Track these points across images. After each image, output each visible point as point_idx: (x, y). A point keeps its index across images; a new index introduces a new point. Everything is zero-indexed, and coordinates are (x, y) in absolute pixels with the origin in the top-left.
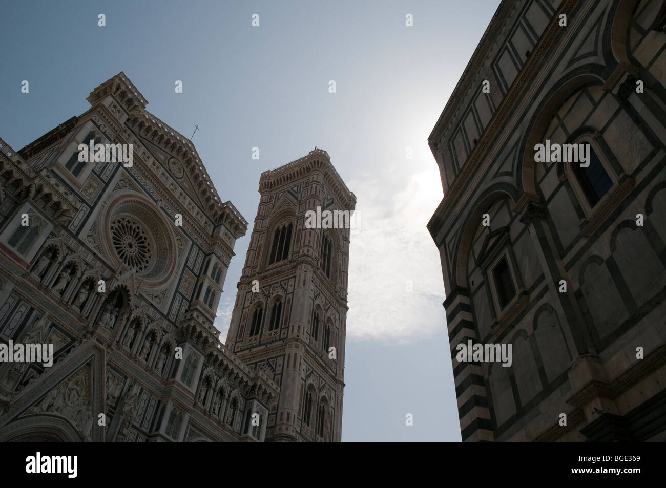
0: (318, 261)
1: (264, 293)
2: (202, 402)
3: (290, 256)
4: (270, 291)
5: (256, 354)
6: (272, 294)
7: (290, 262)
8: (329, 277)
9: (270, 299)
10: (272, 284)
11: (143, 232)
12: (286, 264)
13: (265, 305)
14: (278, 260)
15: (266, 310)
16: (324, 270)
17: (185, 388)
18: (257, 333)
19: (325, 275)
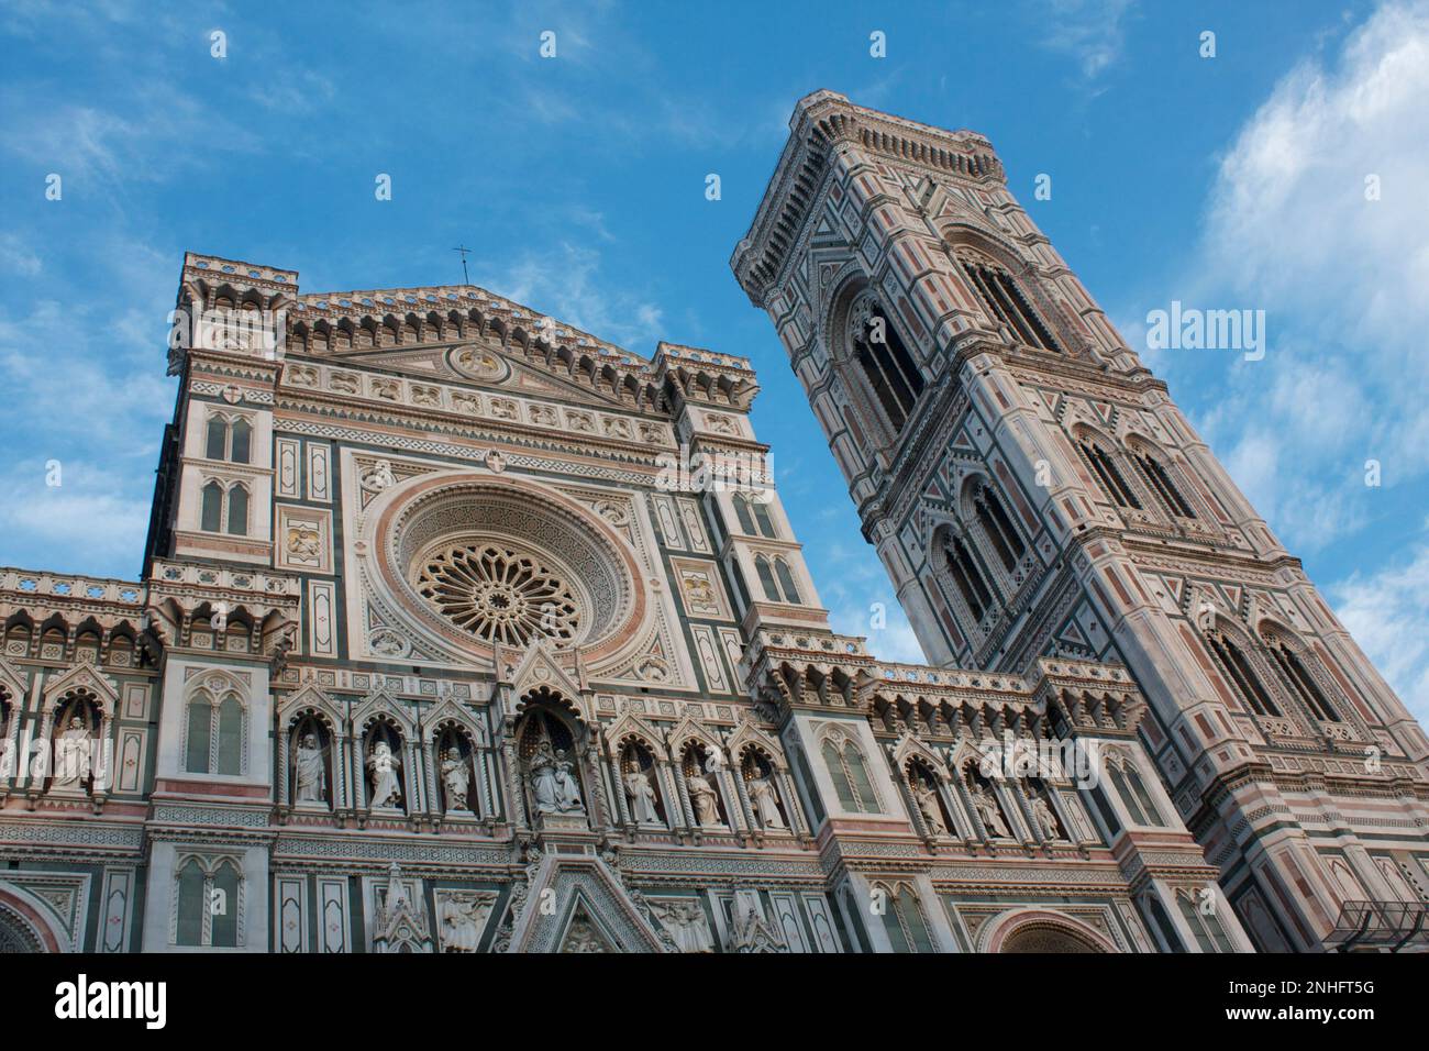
0: (999, 330)
1: (934, 502)
2: (945, 830)
3: (927, 375)
4: (942, 486)
5: (1020, 646)
6: (952, 487)
7: (938, 384)
8: (1058, 351)
9: (957, 504)
10: (936, 467)
11: (510, 554)
12: (932, 396)
13: (955, 524)
14: (910, 405)
15: (967, 535)
16: (1031, 342)
17: (870, 822)
18: (988, 601)
19: (1045, 350)
